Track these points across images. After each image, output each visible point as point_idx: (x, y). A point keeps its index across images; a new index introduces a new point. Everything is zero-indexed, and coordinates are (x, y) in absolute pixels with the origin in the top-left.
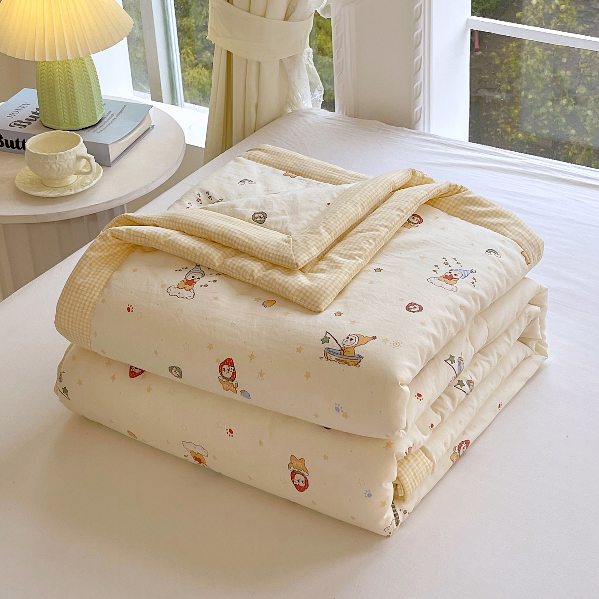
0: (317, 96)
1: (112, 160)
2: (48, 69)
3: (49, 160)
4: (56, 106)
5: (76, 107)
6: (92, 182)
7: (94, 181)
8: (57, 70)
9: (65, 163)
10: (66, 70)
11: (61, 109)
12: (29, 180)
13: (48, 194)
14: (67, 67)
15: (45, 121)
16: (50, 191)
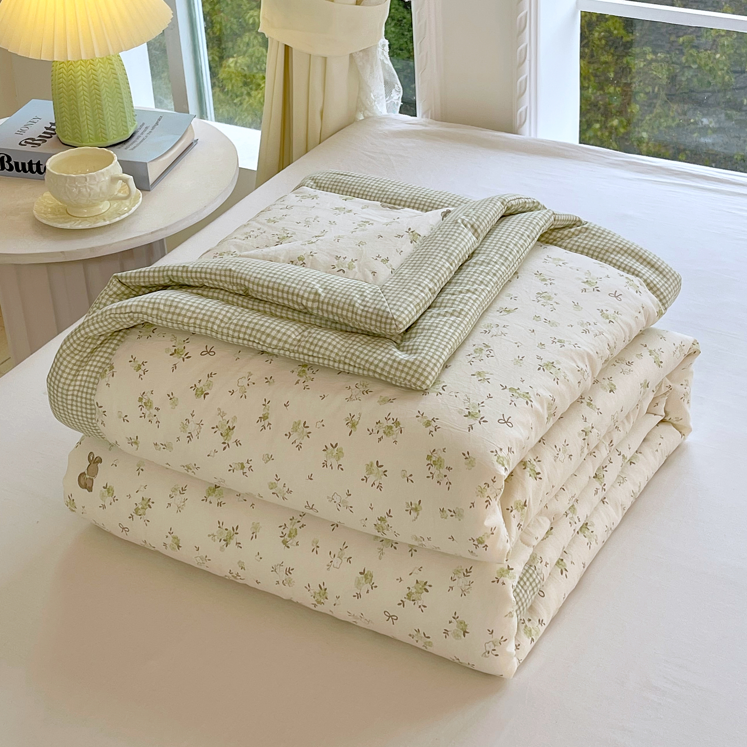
0: (395, 98)
1: (151, 181)
2: (67, 72)
3: (77, 183)
4: (79, 118)
5: (103, 119)
6: (130, 209)
7: (133, 208)
8: (79, 73)
9: (97, 186)
10: (90, 72)
11: (84, 121)
12: (49, 210)
13: (76, 225)
14: (91, 68)
15: (64, 137)
16: (78, 222)
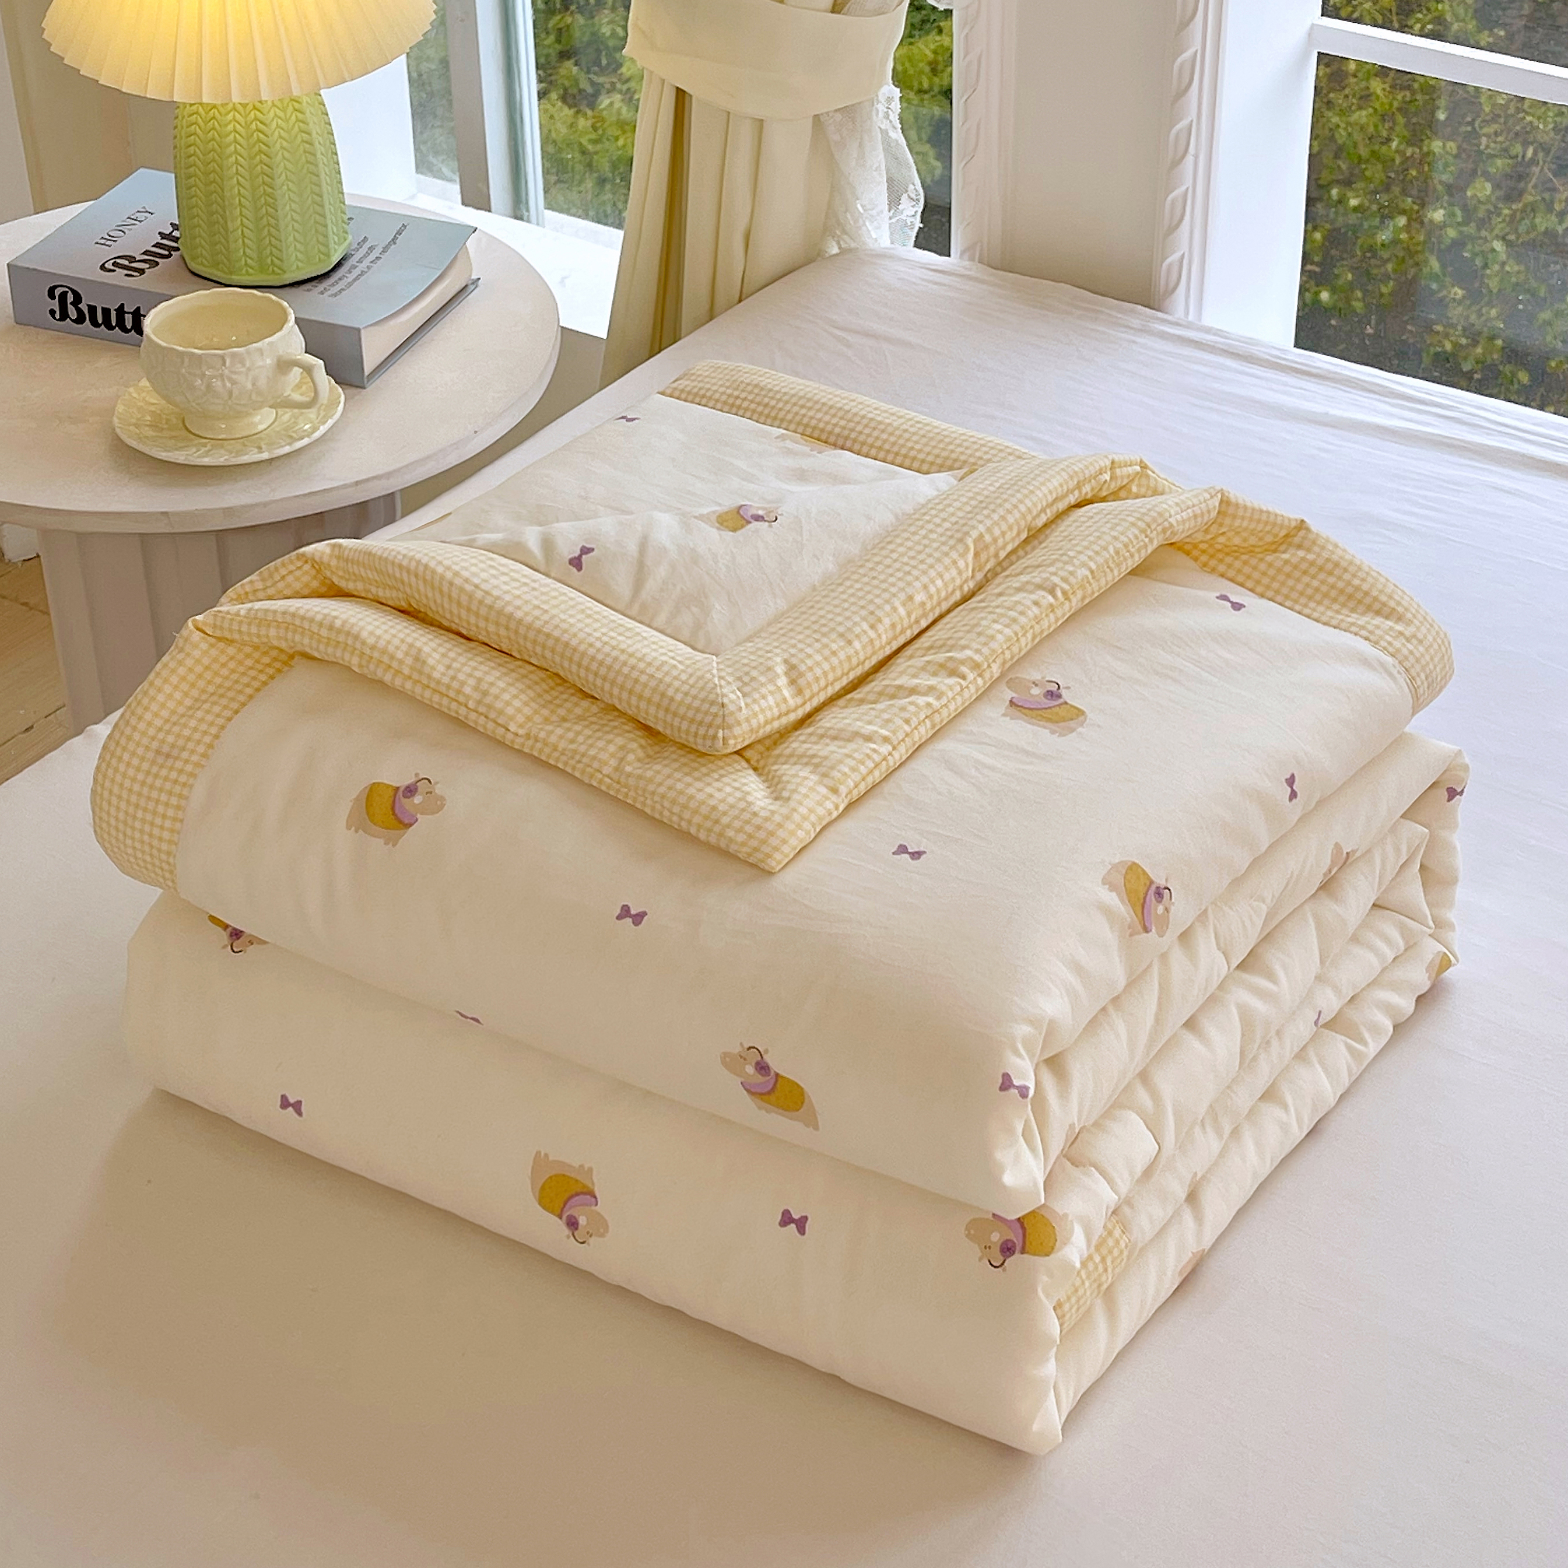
0: (905, 213)
1: (368, 369)
2: (206, 123)
3: (204, 368)
4: (226, 222)
5: (277, 227)
6: (315, 429)
7: (321, 428)
8: (230, 127)
9: (247, 375)
10: (253, 126)
11: (236, 230)
12: (149, 418)
13: (199, 457)
14: (256, 119)
15: (193, 259)
16: (203, 449)
